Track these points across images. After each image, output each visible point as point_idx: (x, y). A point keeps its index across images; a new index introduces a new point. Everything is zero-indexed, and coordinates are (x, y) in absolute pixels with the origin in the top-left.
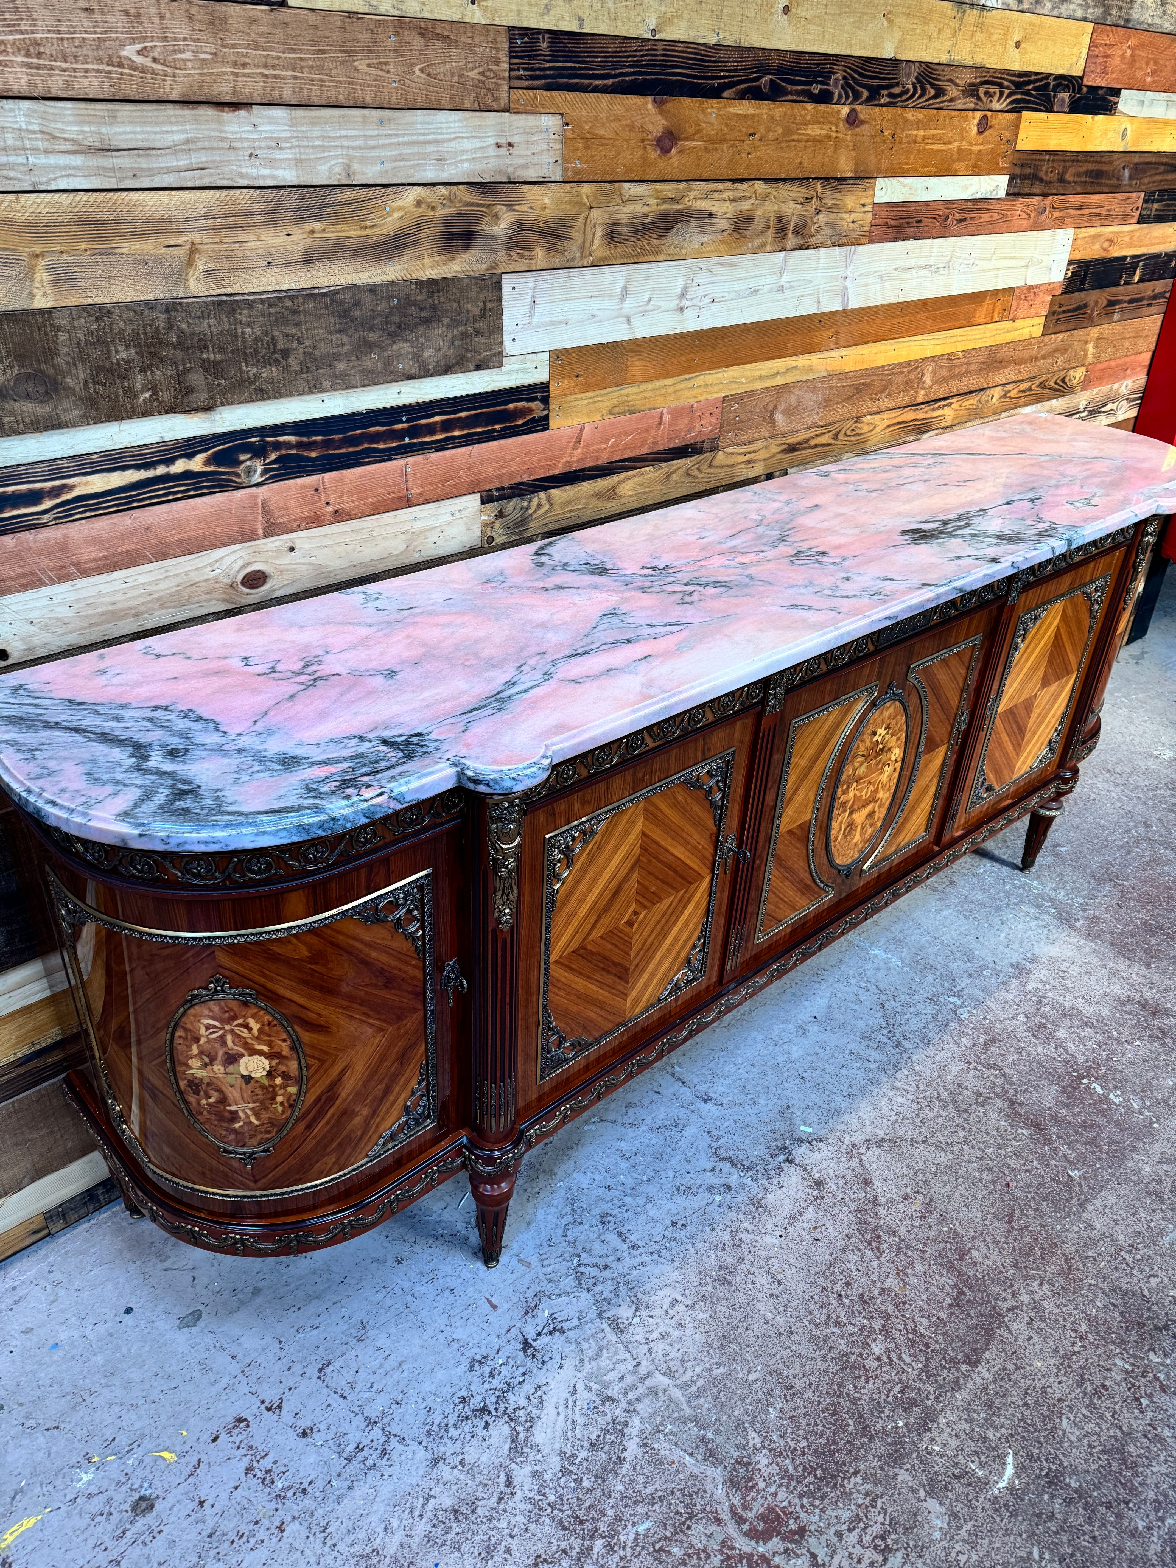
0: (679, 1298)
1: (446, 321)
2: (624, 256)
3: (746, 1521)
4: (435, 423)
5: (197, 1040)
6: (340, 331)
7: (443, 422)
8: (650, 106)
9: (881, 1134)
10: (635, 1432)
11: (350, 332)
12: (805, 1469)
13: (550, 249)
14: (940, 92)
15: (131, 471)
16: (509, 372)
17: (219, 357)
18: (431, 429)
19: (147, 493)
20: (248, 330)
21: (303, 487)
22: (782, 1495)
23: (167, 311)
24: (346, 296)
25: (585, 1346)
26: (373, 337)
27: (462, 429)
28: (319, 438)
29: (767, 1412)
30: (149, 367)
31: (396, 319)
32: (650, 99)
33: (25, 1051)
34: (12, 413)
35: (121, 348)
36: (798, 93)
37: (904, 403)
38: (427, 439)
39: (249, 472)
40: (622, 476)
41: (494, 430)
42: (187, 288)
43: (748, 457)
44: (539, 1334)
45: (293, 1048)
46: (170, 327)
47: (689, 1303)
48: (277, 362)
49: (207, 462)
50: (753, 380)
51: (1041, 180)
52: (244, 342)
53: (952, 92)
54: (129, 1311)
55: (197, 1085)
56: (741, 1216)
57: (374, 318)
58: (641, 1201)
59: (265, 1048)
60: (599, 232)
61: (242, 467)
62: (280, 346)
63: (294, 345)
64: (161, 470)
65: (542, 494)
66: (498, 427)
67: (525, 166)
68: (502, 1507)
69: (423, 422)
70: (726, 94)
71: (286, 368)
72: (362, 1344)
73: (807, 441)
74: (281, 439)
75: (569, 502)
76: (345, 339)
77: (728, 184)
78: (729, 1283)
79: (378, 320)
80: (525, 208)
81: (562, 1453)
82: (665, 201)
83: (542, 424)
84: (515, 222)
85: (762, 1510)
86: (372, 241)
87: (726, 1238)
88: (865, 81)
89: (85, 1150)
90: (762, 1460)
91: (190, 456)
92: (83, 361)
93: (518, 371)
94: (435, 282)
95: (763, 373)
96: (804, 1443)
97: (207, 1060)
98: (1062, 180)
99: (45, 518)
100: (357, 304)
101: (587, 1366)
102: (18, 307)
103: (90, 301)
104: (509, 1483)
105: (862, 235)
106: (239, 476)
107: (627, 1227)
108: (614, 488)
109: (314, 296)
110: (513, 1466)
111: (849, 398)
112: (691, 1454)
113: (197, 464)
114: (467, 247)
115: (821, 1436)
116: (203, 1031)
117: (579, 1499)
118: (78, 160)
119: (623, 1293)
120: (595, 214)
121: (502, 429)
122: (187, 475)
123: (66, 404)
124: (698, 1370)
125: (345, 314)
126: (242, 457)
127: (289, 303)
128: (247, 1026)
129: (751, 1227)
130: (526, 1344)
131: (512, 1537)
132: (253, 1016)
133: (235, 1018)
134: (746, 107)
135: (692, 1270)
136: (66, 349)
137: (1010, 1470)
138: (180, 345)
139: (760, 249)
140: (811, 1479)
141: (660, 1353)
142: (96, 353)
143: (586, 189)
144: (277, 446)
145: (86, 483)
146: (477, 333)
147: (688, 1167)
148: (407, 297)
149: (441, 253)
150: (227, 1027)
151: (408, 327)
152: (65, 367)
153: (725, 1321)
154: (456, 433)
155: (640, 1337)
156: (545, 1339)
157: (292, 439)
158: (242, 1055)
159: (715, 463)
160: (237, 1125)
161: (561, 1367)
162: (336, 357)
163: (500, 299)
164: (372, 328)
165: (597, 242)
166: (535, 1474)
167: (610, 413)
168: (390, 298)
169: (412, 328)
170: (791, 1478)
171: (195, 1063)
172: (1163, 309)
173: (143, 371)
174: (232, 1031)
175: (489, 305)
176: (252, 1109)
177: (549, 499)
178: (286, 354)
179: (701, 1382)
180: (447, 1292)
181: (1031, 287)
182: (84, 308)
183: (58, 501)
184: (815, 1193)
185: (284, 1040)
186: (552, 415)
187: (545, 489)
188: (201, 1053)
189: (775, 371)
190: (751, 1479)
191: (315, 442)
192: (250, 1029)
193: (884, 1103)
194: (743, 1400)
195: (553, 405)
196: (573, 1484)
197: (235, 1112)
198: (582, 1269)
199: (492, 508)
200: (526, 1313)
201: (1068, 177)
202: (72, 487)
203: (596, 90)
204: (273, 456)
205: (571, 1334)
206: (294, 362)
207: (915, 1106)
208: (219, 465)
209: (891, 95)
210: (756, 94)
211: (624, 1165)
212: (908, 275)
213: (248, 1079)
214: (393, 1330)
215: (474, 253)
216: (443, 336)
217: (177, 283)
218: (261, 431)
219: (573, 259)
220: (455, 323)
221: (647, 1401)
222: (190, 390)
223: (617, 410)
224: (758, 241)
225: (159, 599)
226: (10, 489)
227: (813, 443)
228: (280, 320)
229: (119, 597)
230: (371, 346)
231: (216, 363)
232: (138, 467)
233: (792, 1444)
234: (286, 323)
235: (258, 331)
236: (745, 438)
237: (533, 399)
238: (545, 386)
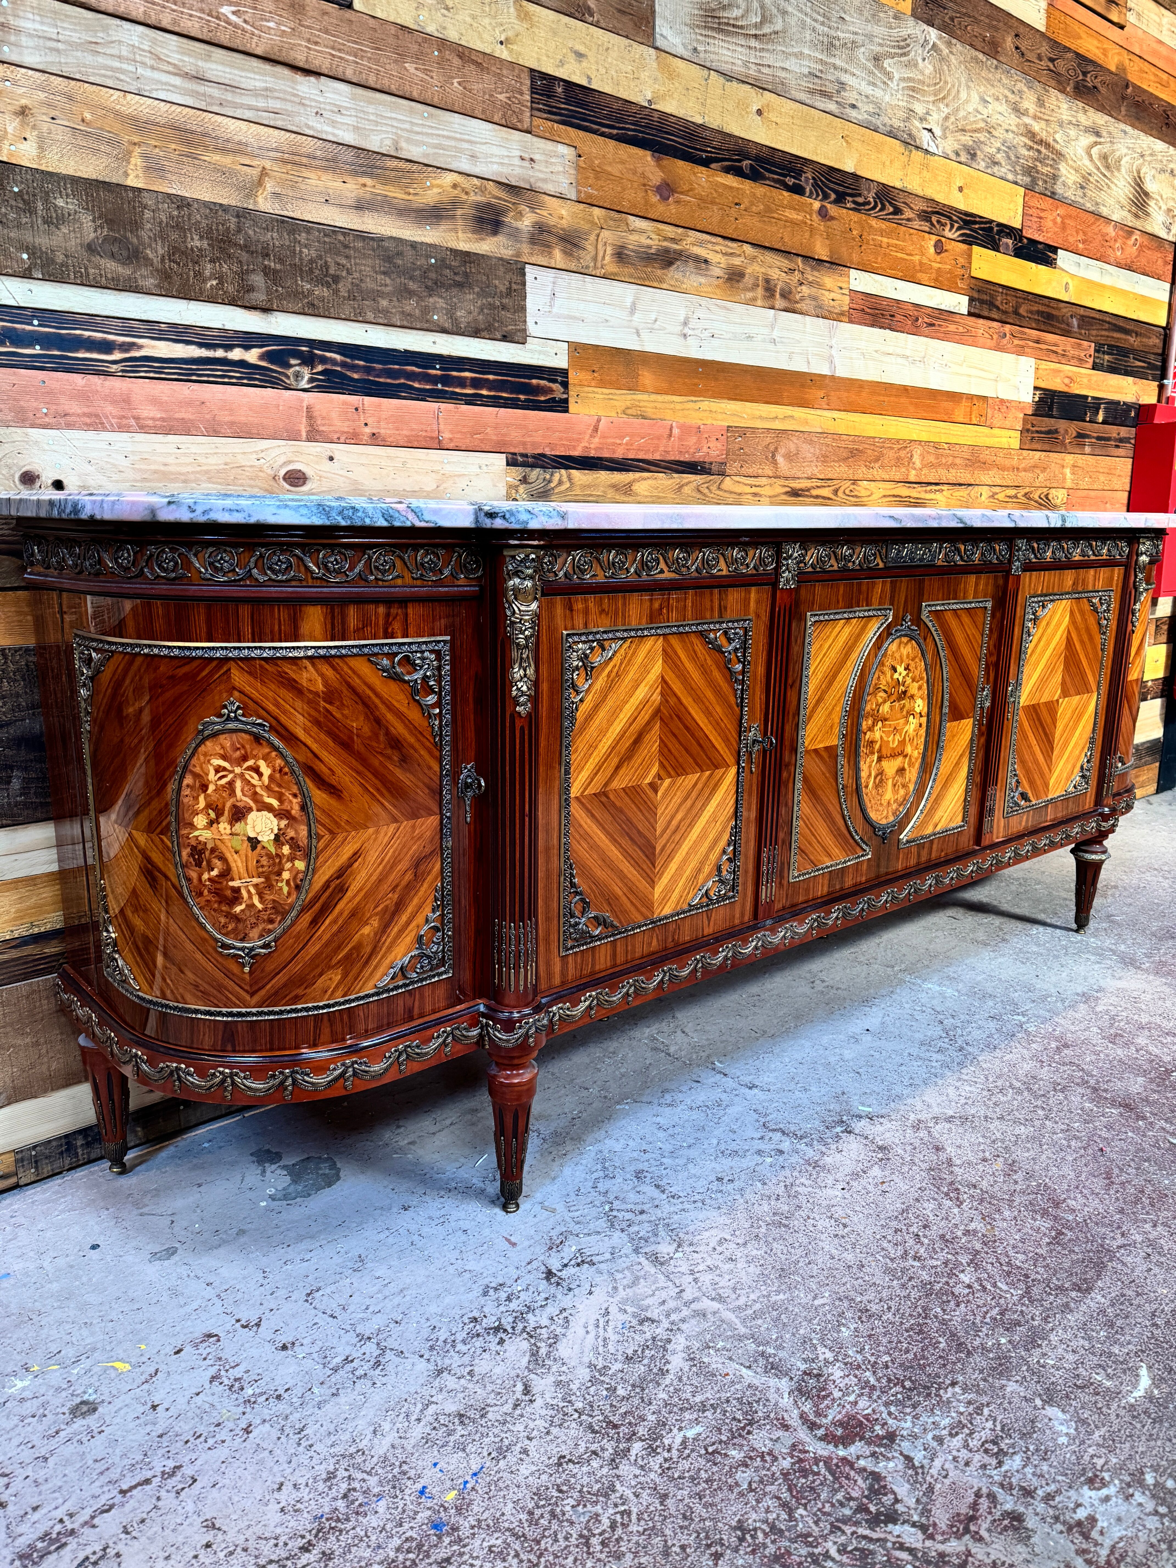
0: (728, 1237)
1: (477, 289)
2: (631, 276)
3: (820, 1427)
4: (466, 378)
5: (204, 787)
6: (384, 273)
7: (473, 379)
8: (649, 158)
9: (950, 1113)
10: (680, 1348)
11: (394, 276)
12: (889, 1380)
13: (567, 253)
14: (897, 211)
15: (193, 347)
16: (532, 351)
17: (278, 267)
18: (462, 383)
19: (206, 370)
20: (305, 250)
21: (345, 403)
22: (863, 1403)
23: (238, 216)
24: (391, 245)
25: (619, 1276)
26: (412, 286)
27: (490, 389)
28: (362, 363)
29: (839, 1331)
30: (219, 259)
31: (433, 275)
32: (649, 153)
33: (21, 931)
34: (98, 267)
35: (196, 237)
36: (774, 180)
37: (897, 478)
38: (458, 390)
39: (297, 375)
40: (638, 475)
41: (519, 399)
42: (255, 202)
43: (754, 490)
44: (566, 1265)
45: (304, 807)
46: (239, 230)
47: (741, 1241)
48: (328, 285)
49: (262, 357)
50: (754, 418)
51: (998, 308)
52: (301, 259)
53: (908, 214)
54: (94, 1247)
55: (201, 852)
56: (795, 1174)
57: (414, 270)
58: (681, 1161)
59: (275, 803)
60: (609, 250)
61: (292, 370)
62: (332, 272)
63: (344, 274)
64: (220, 353)
65: (563, 471)
66: (522, 397)
67: (545, 180)
68: (518, 1412)
69: (455, 373)
70: (713, 166)
71: (336, 292)
72: (358, 1274)
73: (808, 490)
74: (328, 354)
75: (589, 486)
76: (388, 281)
77: (719, 240)
78: (785, 1226)
79: (417, 273)
80: (545, 213)
81: (591, 1365)
82: (666, 239)
83: (562, 406)
84: (537, 223)
85: (839, 1417)
86: (415, 206)
87: (781, 1190)
88: (832, 185)
89: (69, 1080)
90: (837, 1372)
91: (247, 348)
92: (163, 239)
93: (540, 352)
94: (468, 254)
95: (764, 415)
96: (886, 1358)
97: (213, 815)
98: (1016, 313)
99: (114, 368)
100: (399, 254)
101: (622, 1293)
102: (114, 181)
103: (174, 192)
104: (527, 1391)
105: (842, 314)
106: (288, 377)
107: (665, 1181)
108: (630, 484)
109: (364, 238)
110: (532, 1376)
111: (846, 459)
112: (749, 1367)
113: (252, 356)
114: (495, 233)
115: (907, 1351)
116: (212, 776)
117: (611, 1405)
118: (177, 81)
119: (662, 1233)
120: (605, 234)
121: (526, 400)
122: (242, 363)
123: (143, 271)
124: (753, 1296)
125: (388, 259)
126: (293, 362)
127: (341, 238)
128: (256, 770)
129: (807, 1182)
130: (549, 1274)
131: (530, 1439)
132: (265, 758)
133: (245, 758)
134: (731, 180)
135: (741, 1216)
136: (149, 226)
137: (1145, 1381)
138: (245, 247)
139: (751, 302)
140: (898, 1389)
141: (708, 1282)
142: (174, 236)
143: (597, 211)
144: (324, 360)
145: (153, 347)
146: (504, 307)
147: (734, 1137)
148: (443, 260)
149: (474, 232)
150: (238, 770)
151: (443, 285)
152: (147, 240)
153: (783, 1257)
154: (484, 392)
155: (684, 1268)
156: (571, 1270)
157: (338, 357)
158: (250, 810)
159: (723, 486)
160: (238, 909)
161: (590, 1293)
162: (381, 294)
163: (524, 284)
164: (411, 278)
165: (607, 258)
166: (558, 1383)
167: (624, 412)
168: (429, 257)
169: (448, 288)
170: (873, 1388)
171: (200, 821)
172: (1131, 454)
173: (212, 261)
174: (242, 775)
175: (514, 286)
176: (256, 886)
177: (570, 479)
178: (336, 279)
179: (757, 1306)
180: (460, 1233)
181: (1002, 401)
182: (169, 195)
183: (127, 355)
184: (880, 1156)
185: (295, 796)
186: (571, 400)
187: (567, 468)
188: (208, 806)
189: (773, 415)
190: (824, 1389)
191: (357, 366)
192: (260, 775)
193: (951, 1091)
194: (810, 1321)
195: (573, 392)
196: (605, 1393)
197: (237, 890)
198: (615, 1213)
199: (516, 473)
200: (551, 1248)
201: (1022, 311)
202: (140, 347)
203: (603, 135)
204: (320, 368)
205: (603, 1266)
206: (343, 288)
207: (985, 1093)
208: (272, 362)
209: (854, 202)
210: (739, 172)
211: (661, 1134)
212: (887, 359)
213: (254, 843)
214: (395, 1263)
215: (500, 239)
216: (473, 301)
217: (248, 196)
218: (312, 343)
219: (587, 267)
220: (483, 294)
221: (694, 1322)
222: (251, 289)
223: (629, 411)
224: (750, 295)
225: (207, 472)
226: (87, 334)
227: (814, 492)
228: (332, 250)
229: (171, 460)
230: (411, 293)
231: (275, 271)
232: (201, 345)
233: (873, 1359)
234: (338, 254)
235: (314, 254)
236: (750, 471)
237: (554, 381)
238: (564, 373)
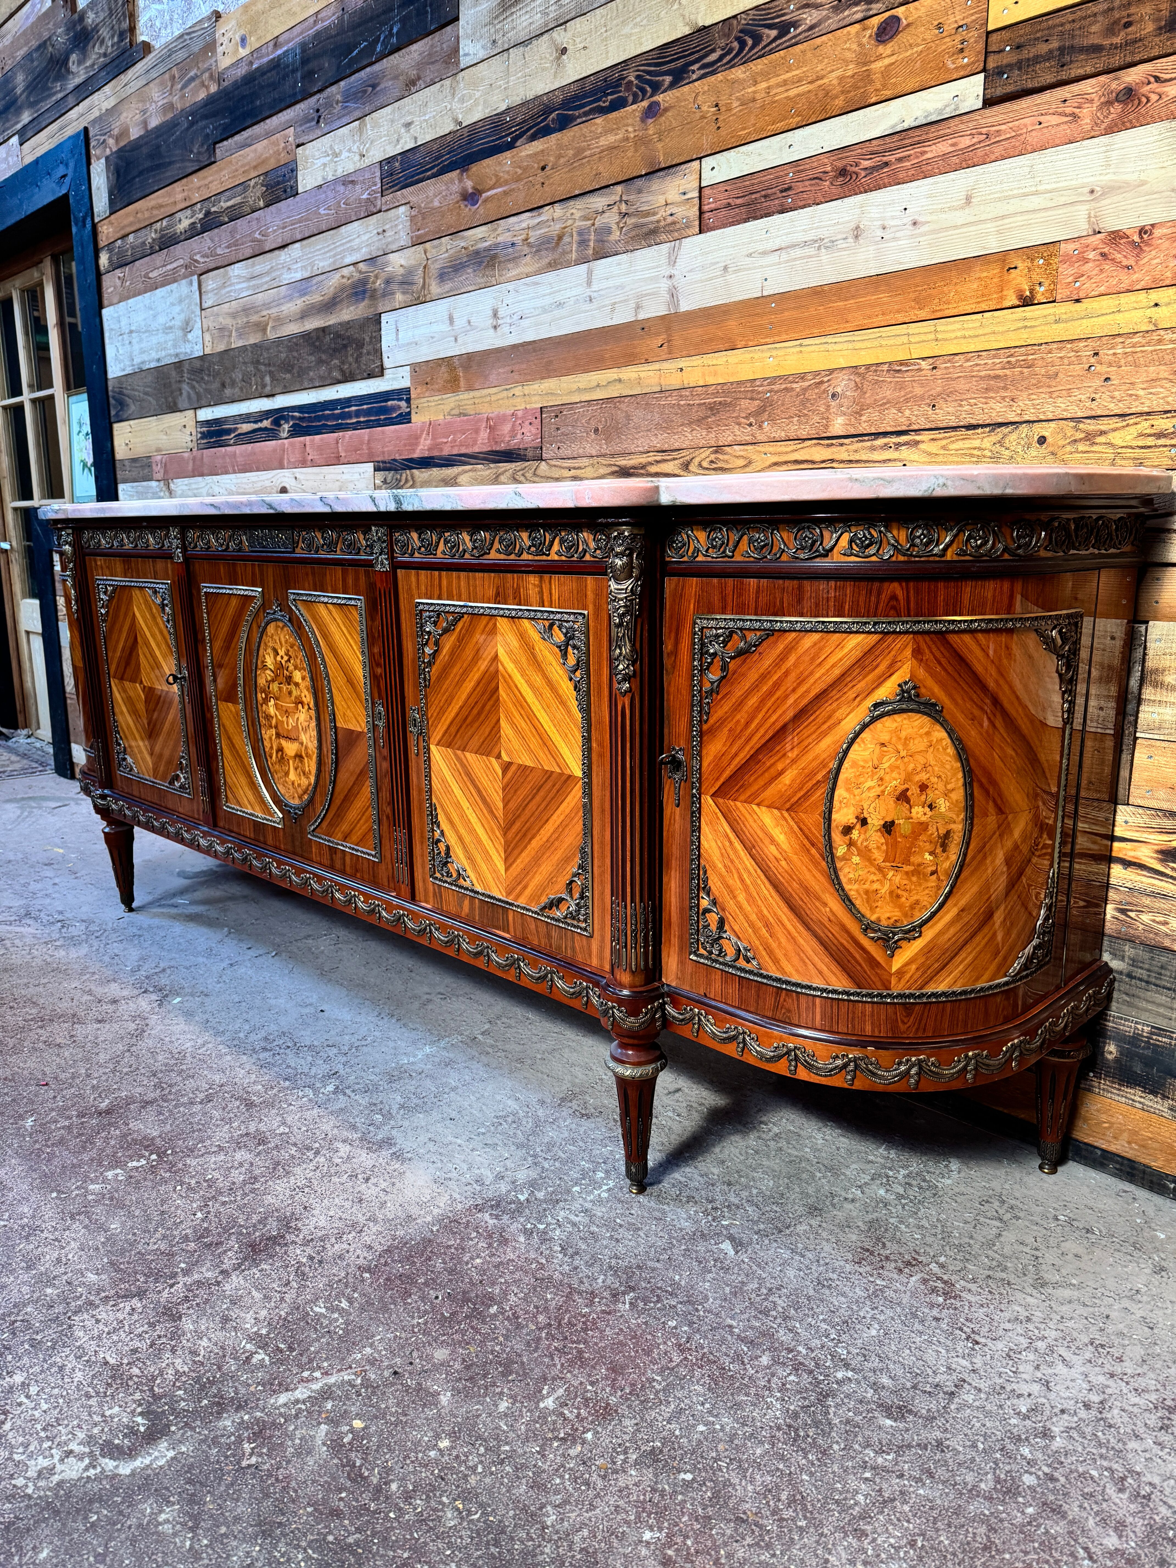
1: (354, 347)
2: (450, 290)
4: (351, 412)
6: (311, 355)
7: (354, 412)
8: (458, 176)
11: (315, 355)
13: (404, 294)
15: (252, 424)
16: (387, 381)
17: (274, 369)
18: (349, 416)
20: (282, 356)
21: (299, 443)
23: (260, 347)
24: (315, 335)
26: (324, 357)
27: (365, 416)
28: (306, 416)
30: (256, 373)
31: (332, 346)
32: (460, 170)
35: (249, 365)
36: (587, 112)
38: (348, 421)
39: (283, 431)
40: (460, 468)
41: (380, 420)
42: (267, 336)
43: (573, 473)
46: (261, 355)
48: (290, 372)
49: (271, 423)
50: (571, 392)
52: (281, 361)
57: (325, 345)
60: (433, 276)
61: (281, 428)
62: (291, 363)
64: (259, 425)
65: (408, 472)
67: (391, 242)
69: (346, 410)
70: (518, 142)
73: (643, 467)
74: (293, 415)
76: (313, 359)
77: (529, 214)
80: (390, 268)
82: (476, 242)
83: (405, 418)
84: (385, 279)
86: (324, 303)
88: (667, 67)
91: (266, 420)
93: (391, 380)
95: (581, 385)
99: (232, 442)
100: (317, 339)
105: (688, 227)
106: (279, 432)
108: (455, 478)
109: (303, 336)
111: (701, 420)
113: (268, 424)
114: (362, 300)
120: (429, 263)
121: (383, 419)
126: (281, 423)
127: (294, 341)
134: (537, 146)
138: (263, 363)
143: (423, 247)
144: (292, 418)
145: (241, 428)
146: (368, 353)
148: (337, 333)
151: (337, 350)
154: (362, 419)
157: (297, 414)
159: (538, 472)
162: (310, 369)
163: (380, 330)
164: (323, 352)
165: (433, 283)
167: (447, 414)
169: (339, 352)
173: (254, 375)
175: (373, 335)
177: (413, 477)
178: (292, 368)
183: (234, 435)
186: (413, 412)
187: (409, 469)
189: (595, 384)
195: (412, 405)
199: (380, 477)
202: (238, 429)
203: (429, 178)
204: (290, 424)
206: (295, 372)
208: (275, 425)
209: (706, 65)
210: (546, 132)
212: (773, 258)
215: (365, 303)
216: (352, 356)
217: (264, 334)
218: (288, 410)
219: (418, 298)
220: (357, 348)
222: (265, 386)
223: (453, 412)
227: (653, 469)
228: (291, 350)
231: (273, 372)
232: (254, 422)
235: (285, 355)
236: (569, 453)
237: (400, 399)
238: (407, 391)
